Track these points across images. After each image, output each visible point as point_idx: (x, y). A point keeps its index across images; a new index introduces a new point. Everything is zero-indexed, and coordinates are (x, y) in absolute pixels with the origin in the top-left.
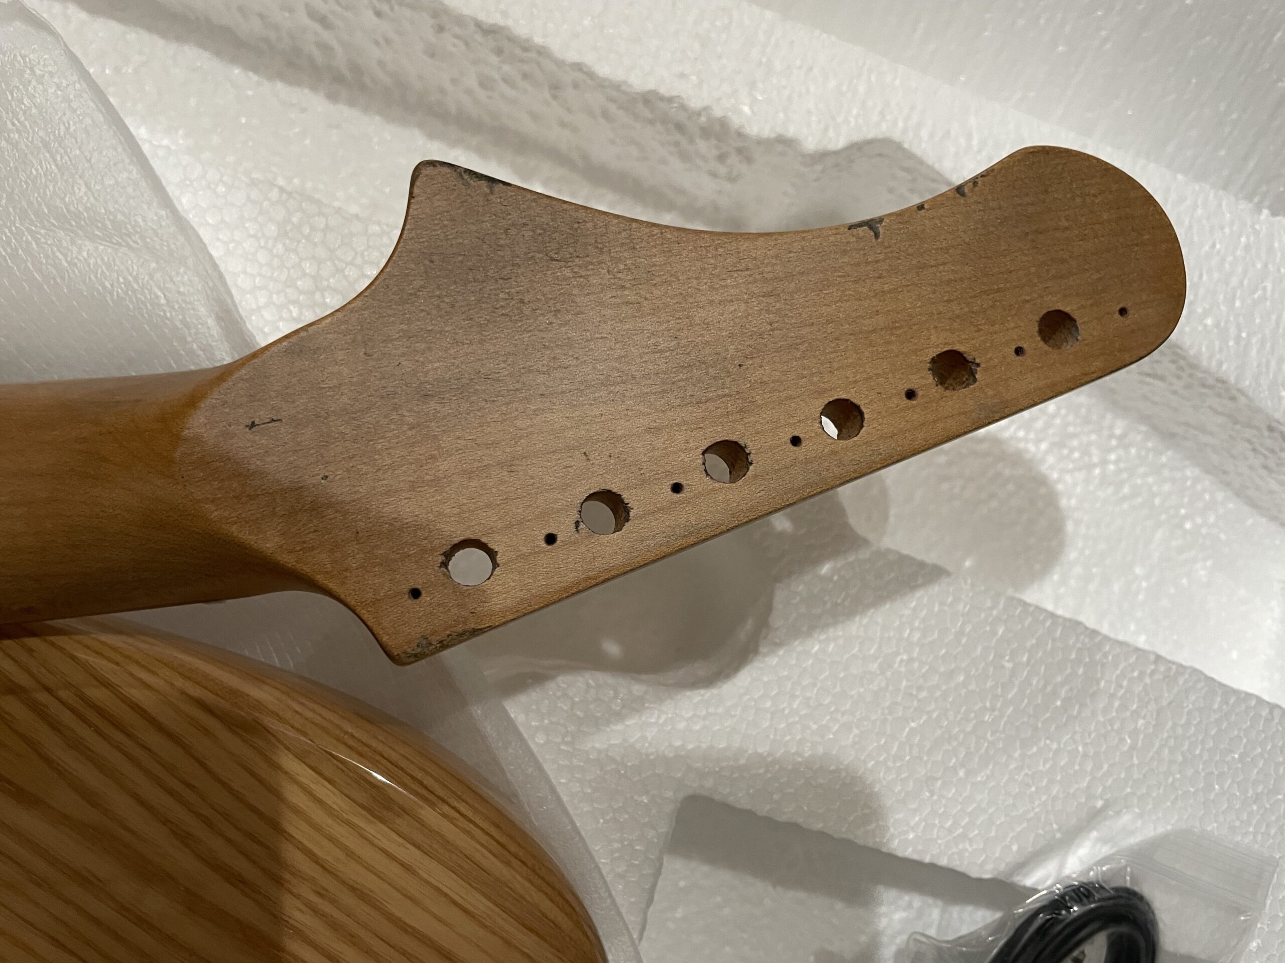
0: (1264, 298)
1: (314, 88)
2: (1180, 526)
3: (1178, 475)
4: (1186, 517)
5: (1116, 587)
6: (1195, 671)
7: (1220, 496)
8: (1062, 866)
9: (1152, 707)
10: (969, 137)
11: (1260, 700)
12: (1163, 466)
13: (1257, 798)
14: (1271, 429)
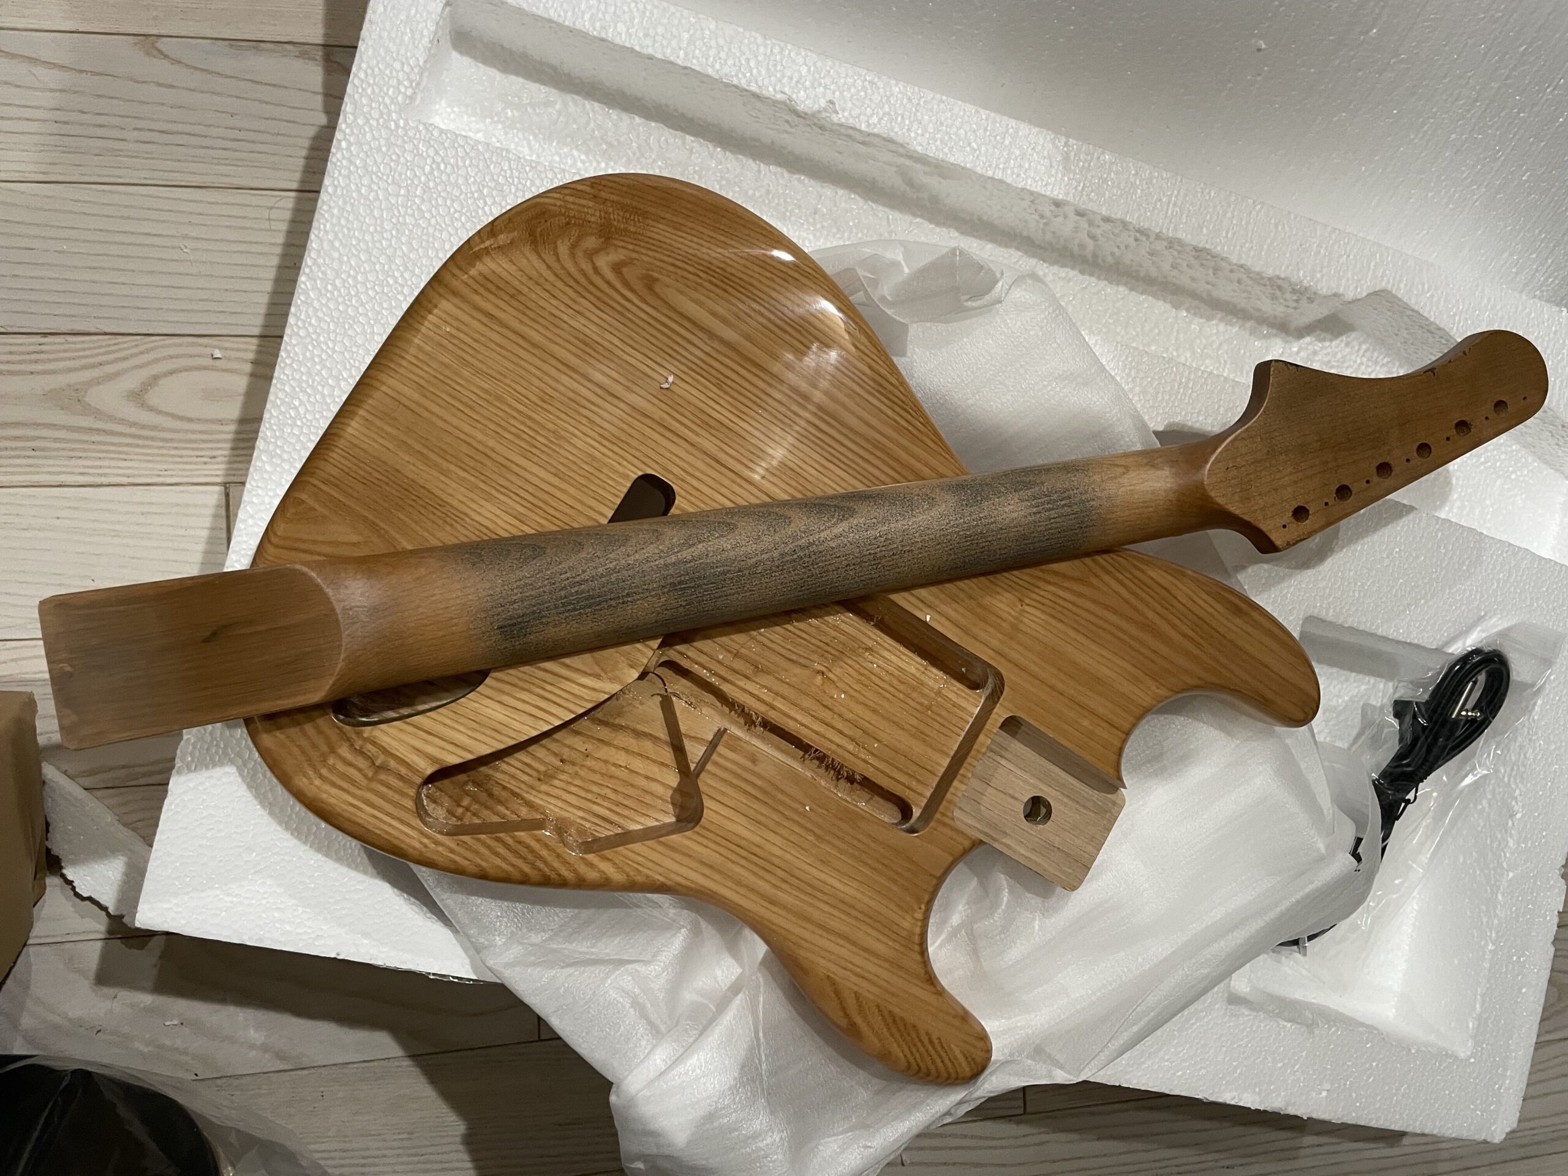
0: (1563, 359)
1: (1073, 268)
2: (1509, 477)
4: (1512, 472)
6: (1527, 550)
7: (1530, 459)
8: (1464, 643)
9: (1507, 567)
10: (1423, 285)
11: (1556, 563)
13: (1554, 608)
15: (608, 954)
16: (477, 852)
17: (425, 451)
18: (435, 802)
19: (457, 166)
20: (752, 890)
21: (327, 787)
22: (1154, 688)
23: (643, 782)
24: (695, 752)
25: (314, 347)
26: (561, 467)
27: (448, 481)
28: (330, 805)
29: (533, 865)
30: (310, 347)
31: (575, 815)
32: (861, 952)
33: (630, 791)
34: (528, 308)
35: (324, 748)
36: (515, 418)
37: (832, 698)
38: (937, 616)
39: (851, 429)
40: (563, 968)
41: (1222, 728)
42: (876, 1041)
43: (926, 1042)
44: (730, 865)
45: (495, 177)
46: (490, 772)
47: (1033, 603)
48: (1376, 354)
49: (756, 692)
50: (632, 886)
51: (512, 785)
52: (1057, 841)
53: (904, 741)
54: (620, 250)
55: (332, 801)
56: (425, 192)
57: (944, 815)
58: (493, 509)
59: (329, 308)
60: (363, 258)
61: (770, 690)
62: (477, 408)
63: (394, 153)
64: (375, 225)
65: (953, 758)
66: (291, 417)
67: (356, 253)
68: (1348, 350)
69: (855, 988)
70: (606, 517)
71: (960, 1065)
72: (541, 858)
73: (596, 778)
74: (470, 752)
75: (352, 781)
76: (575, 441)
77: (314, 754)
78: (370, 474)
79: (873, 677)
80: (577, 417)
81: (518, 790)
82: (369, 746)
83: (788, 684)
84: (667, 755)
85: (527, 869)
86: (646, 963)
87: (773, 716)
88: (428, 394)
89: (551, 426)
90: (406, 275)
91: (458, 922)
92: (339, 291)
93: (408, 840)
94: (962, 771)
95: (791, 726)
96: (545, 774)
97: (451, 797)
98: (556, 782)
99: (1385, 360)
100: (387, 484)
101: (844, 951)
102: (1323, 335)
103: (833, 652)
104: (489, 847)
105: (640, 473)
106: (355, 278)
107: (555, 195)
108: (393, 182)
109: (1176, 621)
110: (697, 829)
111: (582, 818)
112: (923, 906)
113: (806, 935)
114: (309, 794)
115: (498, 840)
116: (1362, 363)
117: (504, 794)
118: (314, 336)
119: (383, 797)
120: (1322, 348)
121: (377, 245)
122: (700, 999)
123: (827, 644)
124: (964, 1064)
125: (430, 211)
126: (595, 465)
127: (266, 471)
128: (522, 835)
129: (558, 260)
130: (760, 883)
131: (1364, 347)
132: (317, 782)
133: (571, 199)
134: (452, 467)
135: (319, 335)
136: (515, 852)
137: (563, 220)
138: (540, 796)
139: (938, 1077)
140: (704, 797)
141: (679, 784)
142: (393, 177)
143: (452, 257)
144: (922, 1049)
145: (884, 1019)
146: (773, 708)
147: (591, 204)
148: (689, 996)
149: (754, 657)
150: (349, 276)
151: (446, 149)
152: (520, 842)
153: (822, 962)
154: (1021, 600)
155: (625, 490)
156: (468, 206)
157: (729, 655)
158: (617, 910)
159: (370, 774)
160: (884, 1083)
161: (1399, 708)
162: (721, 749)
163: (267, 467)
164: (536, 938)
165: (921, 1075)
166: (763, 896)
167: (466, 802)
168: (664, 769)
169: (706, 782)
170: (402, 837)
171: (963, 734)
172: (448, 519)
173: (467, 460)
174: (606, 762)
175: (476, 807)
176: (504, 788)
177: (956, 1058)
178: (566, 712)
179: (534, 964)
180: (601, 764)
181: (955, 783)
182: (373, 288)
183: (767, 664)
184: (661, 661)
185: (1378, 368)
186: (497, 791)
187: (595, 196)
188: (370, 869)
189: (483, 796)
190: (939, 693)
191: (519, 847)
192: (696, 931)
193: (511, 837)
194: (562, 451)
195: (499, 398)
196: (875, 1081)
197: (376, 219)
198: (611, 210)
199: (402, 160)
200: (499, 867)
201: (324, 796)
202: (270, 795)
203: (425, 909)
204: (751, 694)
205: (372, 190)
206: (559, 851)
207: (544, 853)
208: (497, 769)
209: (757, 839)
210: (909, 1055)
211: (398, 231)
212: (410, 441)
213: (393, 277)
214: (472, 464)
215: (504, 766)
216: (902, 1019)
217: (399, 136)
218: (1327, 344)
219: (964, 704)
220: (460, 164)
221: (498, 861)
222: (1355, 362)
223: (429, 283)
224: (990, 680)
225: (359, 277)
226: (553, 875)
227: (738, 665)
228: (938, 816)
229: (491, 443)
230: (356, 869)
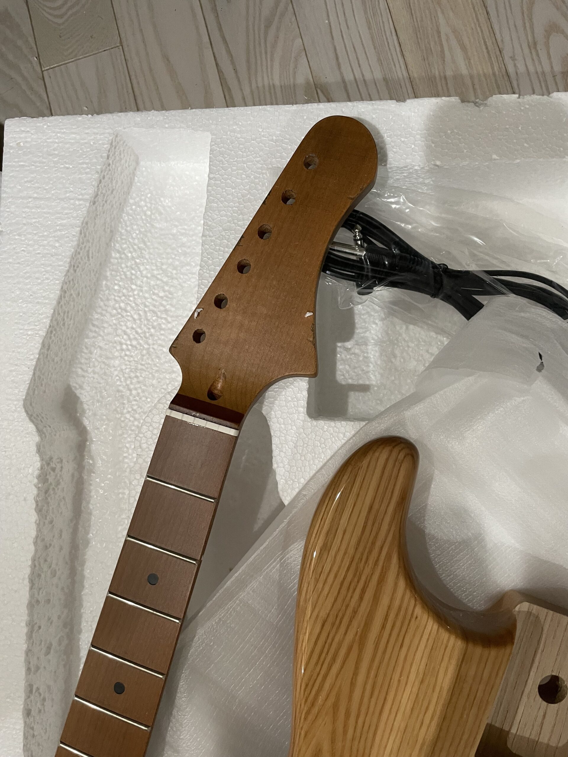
3: (128, 223)
4: (145, 215)
5: (185, 240)
7: (131, 201)
9: (223, 233)
12: (126, 230)
14: (94, 203)
48: (83, 361)
99: (85, 351)
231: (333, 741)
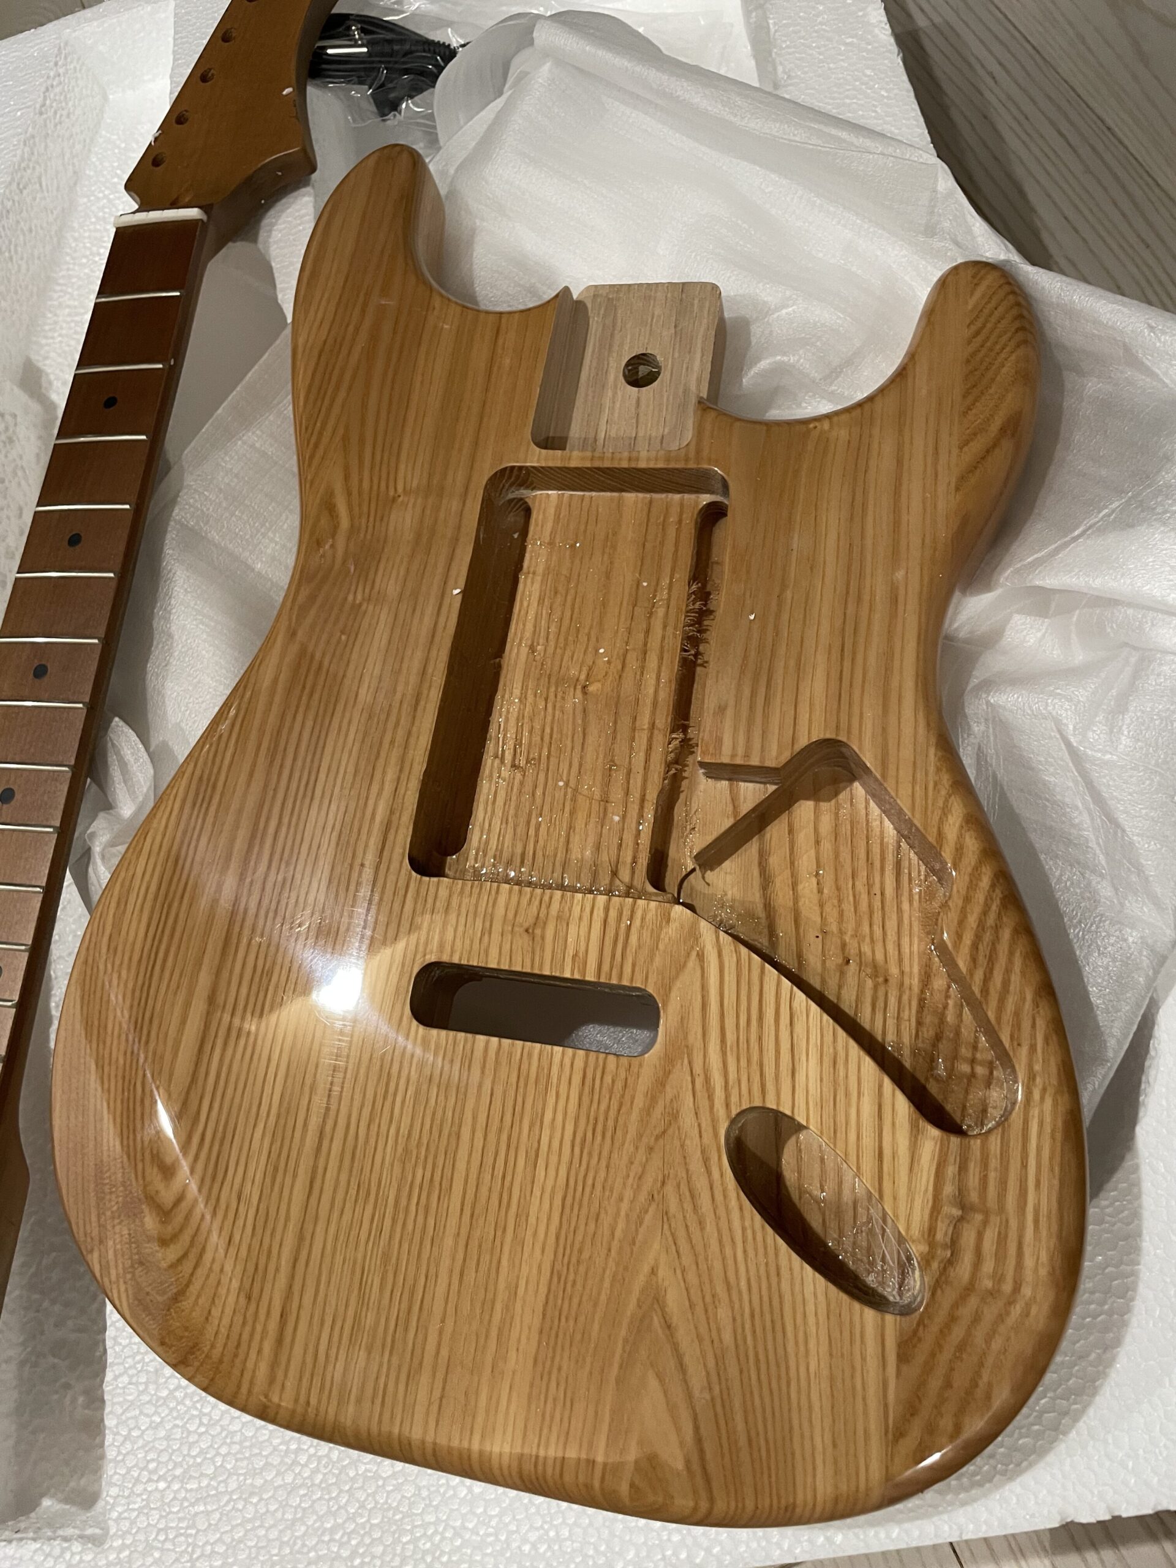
15: (1076, 782)
16: (1017, 1014)
17: (494, 1333)
18: (984, 1111)
19: (143, 1447)
20: (890, 633)
21: (1028, 1275)
22: (436, 312)
23: (827, 846)
24: (751, 793)
25: (443, 1553)
26: (446, 1132)
27: (522, 1283)
28: (1051, 1259)
29: (997, 929)
30: (445, 1559)
31: (911, 912)
32: (906, 467)
33: (845, 855)
34: (256, 1269)
35: (973, 1301)
36: (404, 1224)
37: (609, 662)
38: (451, 582)
39: (266, 786)
40: (1124, 831)
41: (470, 243)
42: (1010, 396)
43: (979, 339)
44: (871, 674)
45: (141, 1388)
46: (906, 1052)
47: (391, 484)
48: (47, 328)
49: (642, 755)
50: (961, 784)
51: (910, 1014)
52: (668, 333)
53: (626, 554)
54: (148, 1179)
55: (1044, 1257)
56: (191, 1477)
57: (687, 460)
58: (535, 1201)
59: (384, 1553)
60: (303, 1529)
61: (633, 739)
62: (410, 1281)
63: (155, 1539)
64: (254, 1529)
65: (622, 490)
66: (549, 1547)
67: (299, 1542)
68: (52, 354)
69: (955, 451)
70: (487, 1043)
71: (989, 287)
72: (981, 925)
73: (848, 907)
74: (880, 1086)
75: (1002, 1240)
76: (404, 1130)
77: (990, 1313)
78: (555, 1400)
79: (564, 629)
80: (372, 1141)
81: (914, 1004)
82: (939, 1236)
83: (615, 722)
84: (776, 831)
85: (1006, 934)
86: (1058, 722)
87: (663, 720)
88: (416, 1361)
89: (397, 1170)
90: (303, 1459)
91: (1139, 1006)
92: (358, 1545)
93: (1048, 1119)
94: (625, 464)
95: (667, 695)
96: (875, 975)
97: (967, 1092)
98: (879, 957)
99: (49, 315)
100: (559, 1369)
101: (914, 488)
102: (44, 384)
103: (553, 689)
104: (1002, 1001)
105: (415, 1023)
106: (333, 1530)
107: (115, 1296)
108: (193, 1526)
109: (351, 328)
110: (843, 738)
111: (911, 901)
112: (811, 426)
113: (915, 541)
114: (1051, 1296)
115: (985, 991)
116: (60, 335)
117: (928, 1019)
118: (429, 1559)
119: (1003, 1183)
120: (57, 379)
121: (279, 1515)
122: (1074, 636)
123: (546, 700)
124: (985, 284)
125: (212, 1459)
126: (425, 1087)
127: (637, 1555)
128: (962, 964)
129: (185, 1255)
130: (876, 627)
131: (44, 341)
132: (1027, 1291)
133: (113, 1272)
134: (502, 1285)
135: (425, 1552)
136: (991, 960)
137: (139, 1271)
138: (907, 969)
139: (1018, 304)
140: (798, 747)
141: (807, 799)
142: (187, 1528)
143: (231, 1403)
144: (993, 338)
145: (976, 401)
146: (653, 726)
147: (110, 1243)
148: (1080, 656)
149: (599, 777)
150: (332, 1540)
151: (128, 1472)
152: (974, 960)
153: (941, 505)
154: (394, 500)
155: (443, 1033)
156: (189, 1409)
157: (610, 810)
158: (1015, 804)
159: (979, 1217)
160: (1065, 373)
161: (386, 110)
162: (726, 760)
163: (631, 1555)
164: (1105, 890)
165: (1028, 326)
166: (893, 615)
167: (965, 1068)
168: (796, 826)
169: (775, 755)
170: (1048, 1129)
171: (587, 494)
172: (574, 1260)
173: (483, 1267)
174: (821, 906)
175: (965, 1052)
176: (919, 1023)
177: (983, 296)
178: (766, 979)
179: (1140, 870)
180: (828, 908)
181: (642, 465)
182: (336, 1498)
183: (601, 756)
184: (650, 889)
185: (61, 318)
186: (928, 1033)
187: (101, 1242)
188: (1127, 1164)
189: (944, 1046)
190: (551, 543)
191: (982, 960)
192: (987, 685)
193: (972, 975)
194: (425, 1141)
195: (386, 1256)
196: (1068, 386)
197: (247, 1531)
198: (108, 1213)
199: (161, 1526)
200: (1023, 973)
201: (1043, 1272)
202: (1093, 1356)
203: (1147, 1064)
204: (647, 760)
205: (213, 1552)
206: (960, 903)
207: (972, 920)
208: (899, 1046)
209: (821, 659)
210: (1008, 349)
211: (252, 1494)
212: (489, 1359)
213: (310, 1477)
214: (488, 1257)
215: (891, 1037)
216: (966, 378)
217: (134, 1541)
218: (52, 377)
219: (551, 511)
220: (140, 1443)
221: (1015, 978)
222: (61, 342)
223: (273, 1421)
224: (511, 496)
225: (329, 1526)
226: (998, 893)
227: (617, 794)
228: (692, 465)
229: (449, 1242)
230: (1137, 1184)
231: (347, 477)
